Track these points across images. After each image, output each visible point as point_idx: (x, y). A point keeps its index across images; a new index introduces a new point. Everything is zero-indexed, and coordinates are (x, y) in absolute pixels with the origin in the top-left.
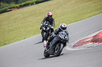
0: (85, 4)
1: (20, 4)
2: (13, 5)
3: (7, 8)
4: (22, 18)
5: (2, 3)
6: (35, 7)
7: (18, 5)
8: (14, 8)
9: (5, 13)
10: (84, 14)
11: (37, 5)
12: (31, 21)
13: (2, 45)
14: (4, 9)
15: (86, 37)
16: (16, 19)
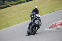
0: (56, 2)
1: (17, 2)
2: (13, 3)
3: (9, 4)
4: (18, 11)
5: (6, 2)
6: (26, 4)
7: (15, 3)
8: (13, 4)
9: (7, 8)
10: (56, 8)
11: (27, 2)
12: (24, 12)
13: (6, 27)
14: (7, 5)
15: (57, 22)
16: (14, 11)
